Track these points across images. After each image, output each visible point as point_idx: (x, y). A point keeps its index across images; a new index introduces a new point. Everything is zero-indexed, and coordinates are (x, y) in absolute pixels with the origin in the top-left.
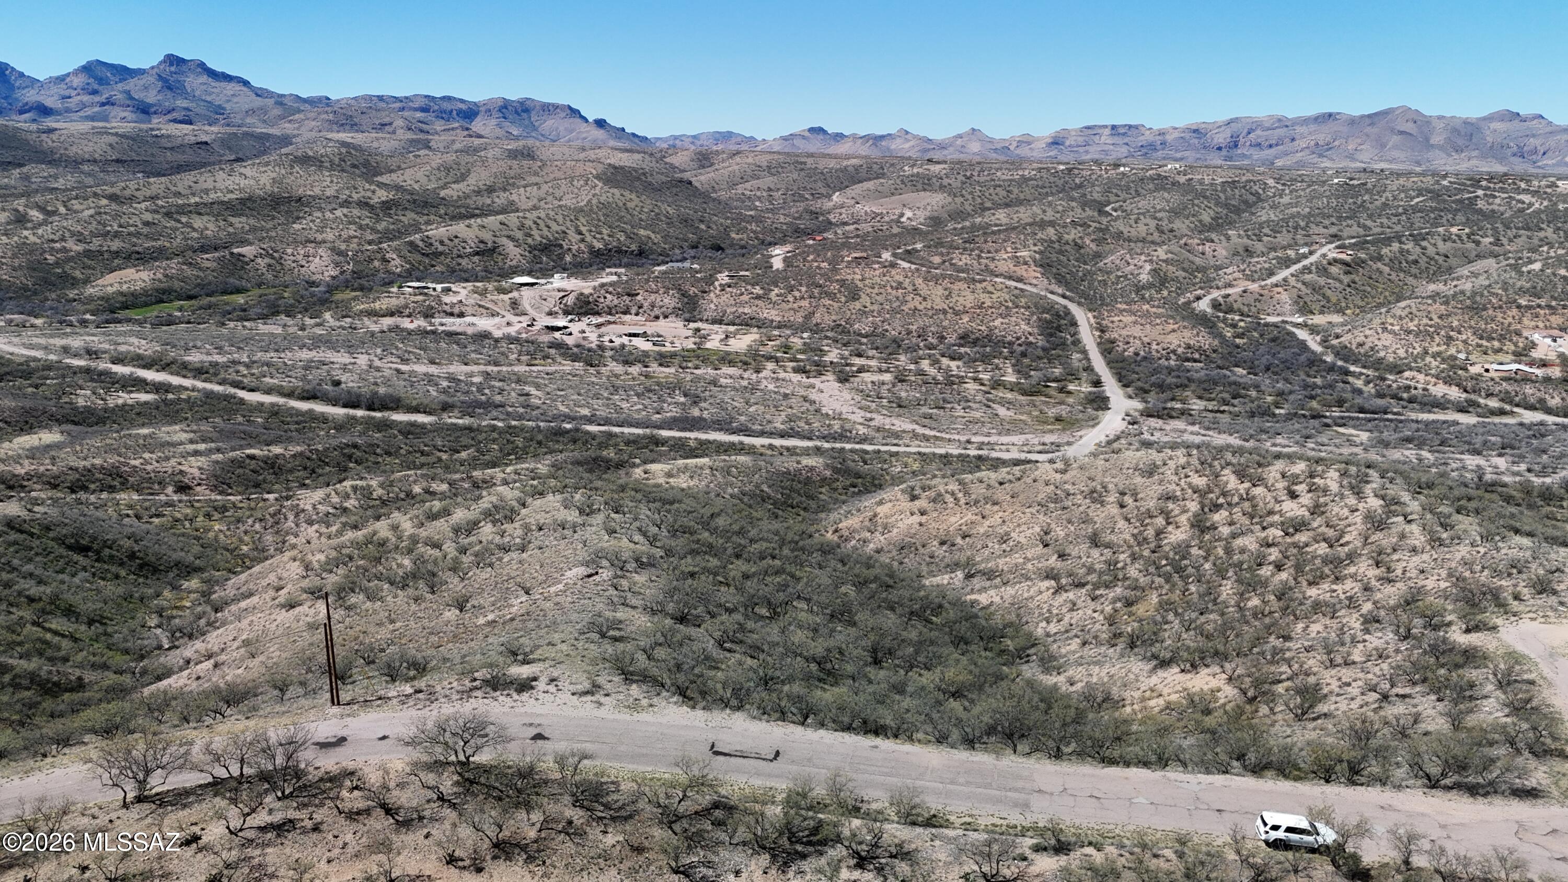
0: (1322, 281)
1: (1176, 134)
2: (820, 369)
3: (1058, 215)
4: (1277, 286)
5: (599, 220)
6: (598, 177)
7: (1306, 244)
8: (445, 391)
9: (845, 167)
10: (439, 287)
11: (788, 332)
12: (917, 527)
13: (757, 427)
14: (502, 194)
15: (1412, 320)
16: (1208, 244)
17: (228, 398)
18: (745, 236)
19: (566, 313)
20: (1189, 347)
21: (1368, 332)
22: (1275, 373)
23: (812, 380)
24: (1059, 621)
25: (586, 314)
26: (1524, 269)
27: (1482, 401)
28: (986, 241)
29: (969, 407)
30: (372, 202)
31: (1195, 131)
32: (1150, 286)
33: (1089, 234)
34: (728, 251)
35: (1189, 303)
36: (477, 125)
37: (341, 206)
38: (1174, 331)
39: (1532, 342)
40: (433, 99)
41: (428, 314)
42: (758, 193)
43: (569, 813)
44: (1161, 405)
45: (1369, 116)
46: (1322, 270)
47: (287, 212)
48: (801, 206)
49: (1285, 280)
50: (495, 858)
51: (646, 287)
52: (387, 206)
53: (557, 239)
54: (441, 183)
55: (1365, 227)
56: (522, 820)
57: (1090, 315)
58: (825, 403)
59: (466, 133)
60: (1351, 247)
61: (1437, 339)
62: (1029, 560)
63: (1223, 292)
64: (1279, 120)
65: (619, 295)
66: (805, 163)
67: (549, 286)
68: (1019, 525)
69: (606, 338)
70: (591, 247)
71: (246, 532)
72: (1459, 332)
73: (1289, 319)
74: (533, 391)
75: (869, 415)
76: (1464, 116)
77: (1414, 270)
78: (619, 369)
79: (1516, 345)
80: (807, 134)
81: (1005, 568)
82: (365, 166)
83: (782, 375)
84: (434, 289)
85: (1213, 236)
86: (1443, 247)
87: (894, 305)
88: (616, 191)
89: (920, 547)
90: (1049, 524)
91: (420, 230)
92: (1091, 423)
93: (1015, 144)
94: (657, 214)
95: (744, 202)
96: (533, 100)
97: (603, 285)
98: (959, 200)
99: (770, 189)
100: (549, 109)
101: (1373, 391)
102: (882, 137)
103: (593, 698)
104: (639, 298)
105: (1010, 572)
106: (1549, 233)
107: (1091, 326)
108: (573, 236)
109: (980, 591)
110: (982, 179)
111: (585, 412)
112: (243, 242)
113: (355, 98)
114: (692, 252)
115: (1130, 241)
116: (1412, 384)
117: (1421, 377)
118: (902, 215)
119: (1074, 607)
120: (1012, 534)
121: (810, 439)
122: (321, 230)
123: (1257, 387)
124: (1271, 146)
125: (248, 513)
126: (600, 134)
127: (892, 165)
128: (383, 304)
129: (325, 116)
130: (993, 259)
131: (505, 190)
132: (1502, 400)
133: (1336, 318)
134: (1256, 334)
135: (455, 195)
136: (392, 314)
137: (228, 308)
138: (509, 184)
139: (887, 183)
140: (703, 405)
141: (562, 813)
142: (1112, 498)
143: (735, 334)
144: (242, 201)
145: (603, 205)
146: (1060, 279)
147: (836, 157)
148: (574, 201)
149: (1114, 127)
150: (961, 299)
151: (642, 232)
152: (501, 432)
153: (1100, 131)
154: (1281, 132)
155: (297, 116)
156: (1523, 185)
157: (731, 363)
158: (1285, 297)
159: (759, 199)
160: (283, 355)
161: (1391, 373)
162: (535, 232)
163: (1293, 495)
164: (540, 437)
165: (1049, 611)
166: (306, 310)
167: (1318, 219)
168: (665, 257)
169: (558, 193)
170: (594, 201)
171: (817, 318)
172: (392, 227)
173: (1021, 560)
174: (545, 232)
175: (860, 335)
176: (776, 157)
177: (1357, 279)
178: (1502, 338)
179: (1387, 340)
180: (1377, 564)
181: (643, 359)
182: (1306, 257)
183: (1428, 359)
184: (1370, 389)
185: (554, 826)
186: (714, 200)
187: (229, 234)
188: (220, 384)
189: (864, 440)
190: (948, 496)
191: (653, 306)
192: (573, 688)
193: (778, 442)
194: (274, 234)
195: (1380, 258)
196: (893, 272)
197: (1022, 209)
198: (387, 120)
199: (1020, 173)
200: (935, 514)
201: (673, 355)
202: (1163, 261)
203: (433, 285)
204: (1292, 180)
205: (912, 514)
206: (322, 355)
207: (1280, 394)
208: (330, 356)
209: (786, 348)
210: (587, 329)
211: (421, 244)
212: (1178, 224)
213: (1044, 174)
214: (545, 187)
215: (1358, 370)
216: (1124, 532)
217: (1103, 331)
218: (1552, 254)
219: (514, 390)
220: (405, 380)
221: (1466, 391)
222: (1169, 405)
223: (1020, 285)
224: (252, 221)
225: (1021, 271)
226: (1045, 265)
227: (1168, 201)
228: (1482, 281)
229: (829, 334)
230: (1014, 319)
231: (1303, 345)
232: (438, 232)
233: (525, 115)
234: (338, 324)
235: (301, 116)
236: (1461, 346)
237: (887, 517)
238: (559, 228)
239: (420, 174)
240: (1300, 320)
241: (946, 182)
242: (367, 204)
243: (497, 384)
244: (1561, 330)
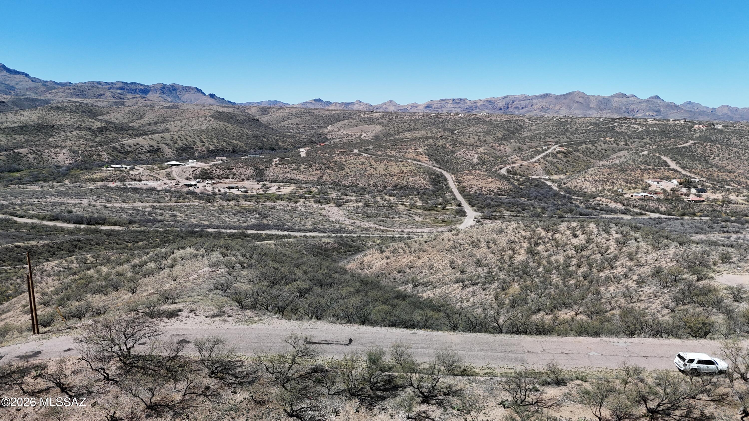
0: (555, 160)
1: (481, 103)
2: (327, 201)
3: (433, 135)
4: (535, 162)
5: (212, 136)
6: (211, 116)
7: (546, 145)
8: (130, 215)
9: (333, 114)
10: (128, 167)
11: (310, 185)
12: (386, 265)
13: (297, 228)
14: (162, 125)
15: (596, 176)
16: (502, 146)
17: (7, 220)
18: (286, 144)
19: (196, 178)
20: (499, 189)
21: (578, 181)
22: (540, 200)
23: (324, 206)
24: (467, 302)
25: (206, 179)
26: (641, 154)
27: (632, 209)
28: (402, 145)
29: (401, 217)
30: (93, 128)
31: (490, 101)
32: (478, 164)
33: (448, 142)
34: (278, 151)
35: (496, 171)
36: (149, 96)
37: (76, 129)
38: (492, 182)
39: (649, 184)
40: (126, 84)
41: (122, 180)
42: (292, 126)
43: (207, 382)
44: (490, 214)
45: (564, 95)
46: (554, 155)
47: (45, 133)
48: (313, 132)
49: (539, 160)
50: (148, 416)
51: (237, 165)
52: (101, 130)
53: (190, 145)
54: (130, 120)
55: (569, 138)
56: (170, 389)
57: (453, 176)
58: (331, 216)
59: (144, 99)
60: (566, 146)
61: (608, 184)
62: (445, 276)
63: (512, 166)
64: (526, 97)
65: (223, 169)
66: (314, 113)
67: (187, 166)
68: (438, 261)
69: (217, 190)
70: (208, 149)
71: (11, 284)
72: (617, 181)
73: (542, 177)
74: (178, 214)
75: (353, 221)
76: (603, 95)
77: (592, 156)
78: (224, 203)
79: (642, 185)
80: (313, 102)
81: (433, 281)
82: (89, 112)
83: (308, 204)
84: (126, 168)
85: (504, 142)
86: (604, 146)
87: (361, 172)
88: (221, 123)
89: (387, 275)
90: (453, 259)
91: (119, 141)
92: (459, 222)
93: (410, 107)
94: (242, 134)
95: (284, 130)
96: (178, 85)
97: (215, 165)
98: (387, 128)
99: (297, 124)
100: (186, 89)
101: (584, 206)
102: (349, 104)
103: (220, 318)
104: (234, 170)
105: (437, 282)
106: (648, 140)
107: (454, 181)
108: (199, 143)
109: (422, 292)
110: (397, 120)
111: (206, 223)
112: (21, 147)
113: (85, 83)
114: (260, 151)
115: (467, 145)
116: (601, 203)
117: (604, 200)
118: (361, 135)
119: (474, 294)
120: (435, 265)
121: (325, 232)
122: (64, 141)
123: (532, 205)
124: (523, 108)
125: (13, 274)
126: (212, 101)
127: (355, 113)
128: (98, 175)
129: (69, 91)
130: (406, 153)
131: (163, 123)
132: (640, 209)
133: (563, 176)
134: (528, 184)
135: (137, 125)
136: (102, 180)
137: (11, 178)
138: (165, 120)
139: (354, 121)
140: (268, 218)
141: (201, 383)
142: (483, 245)
143: (284, 186)
144: (21, 127)
145: (214, 129)
146: (437, 161)
147: (328, 110)
148: (199, 127)
149: (454, 100)
150: (393, 169)
151: (234, 142)
152: (161, 233)
153: (448, 101)
154: (527, 102)
155: (53, 91)
156: (633, 121)
157: (282, 199)
158: (539, 167)
159: (292, 128)
160: (40, 200)
161: (590, 198)
162: (179, 142)
163: (575, 236)
164: (182, 235)
165: (461, 297)
166: (55, 179)
167: (549, 135)
168: (246, 153)
169: (191, 124)
170: (210, 127)
171: (324, 179)
172: (103, 140)
173: (441, 276)
174: (185, 141)
175: (346, 186)
176: (299, 110)
177: (569, 160)
178: (636, 183)
179: (587, 184)
180: (631, 260)
181: (236, 198)
182: (547, 150)
183: (606, 192)
184: (582, 205)
185: (196, 391)
186: (270, 128)
187: (13, 143)
188: (4, 214)
189: (352, 232)
190: (400, 249)
191: (241, 174)
192: (206, 314)
193: (308, 234)
194: (38, 143)
195: (578, 151)
196: (360, 158)
197: (417, 132)
198: (102, 93)
199: (415, 117)
200: (394, 258)
201: (252, 196)
202: (483, 153)
203: (126, 166)
204: (535, 119)
205: (382, 259)
206: (63, 200)
207: (543, 208)
208: (67, 200)
209: (310, 192)
210: (207, 186)
211: (119, 147)
212: (488, 138)
213: (425, 117)
214: (184, 121)
215: (576, 198)
216: (492, 259)
217: (459, 183)
218: (651, 148)
219: (168, 214)
220: (109, 210)
221: (624, 205)
222: (494, 214)
223: (419, 163)
224: (26, 137)
225: (419, 157)
226: (430, 156)
227: (482, 128)
228: (623, 159)
229: (331, 186)
230: (418, 178)
231: (550, 187)
232: (128, 142)
233: (174, 92)
234: (72, 185)
235: (56, 91)
236: (619, 186)
237: (369, 262)
238: (191, 140)
239: (119, 116)
240: (547, 177)
241: (380, 121)
242: (90, 129)
243: (159, 211)
244: (660, 179)
